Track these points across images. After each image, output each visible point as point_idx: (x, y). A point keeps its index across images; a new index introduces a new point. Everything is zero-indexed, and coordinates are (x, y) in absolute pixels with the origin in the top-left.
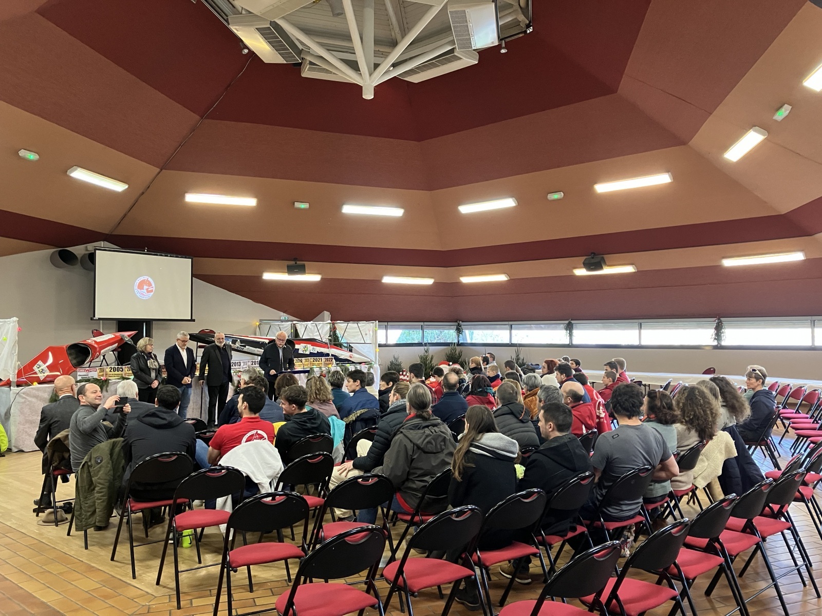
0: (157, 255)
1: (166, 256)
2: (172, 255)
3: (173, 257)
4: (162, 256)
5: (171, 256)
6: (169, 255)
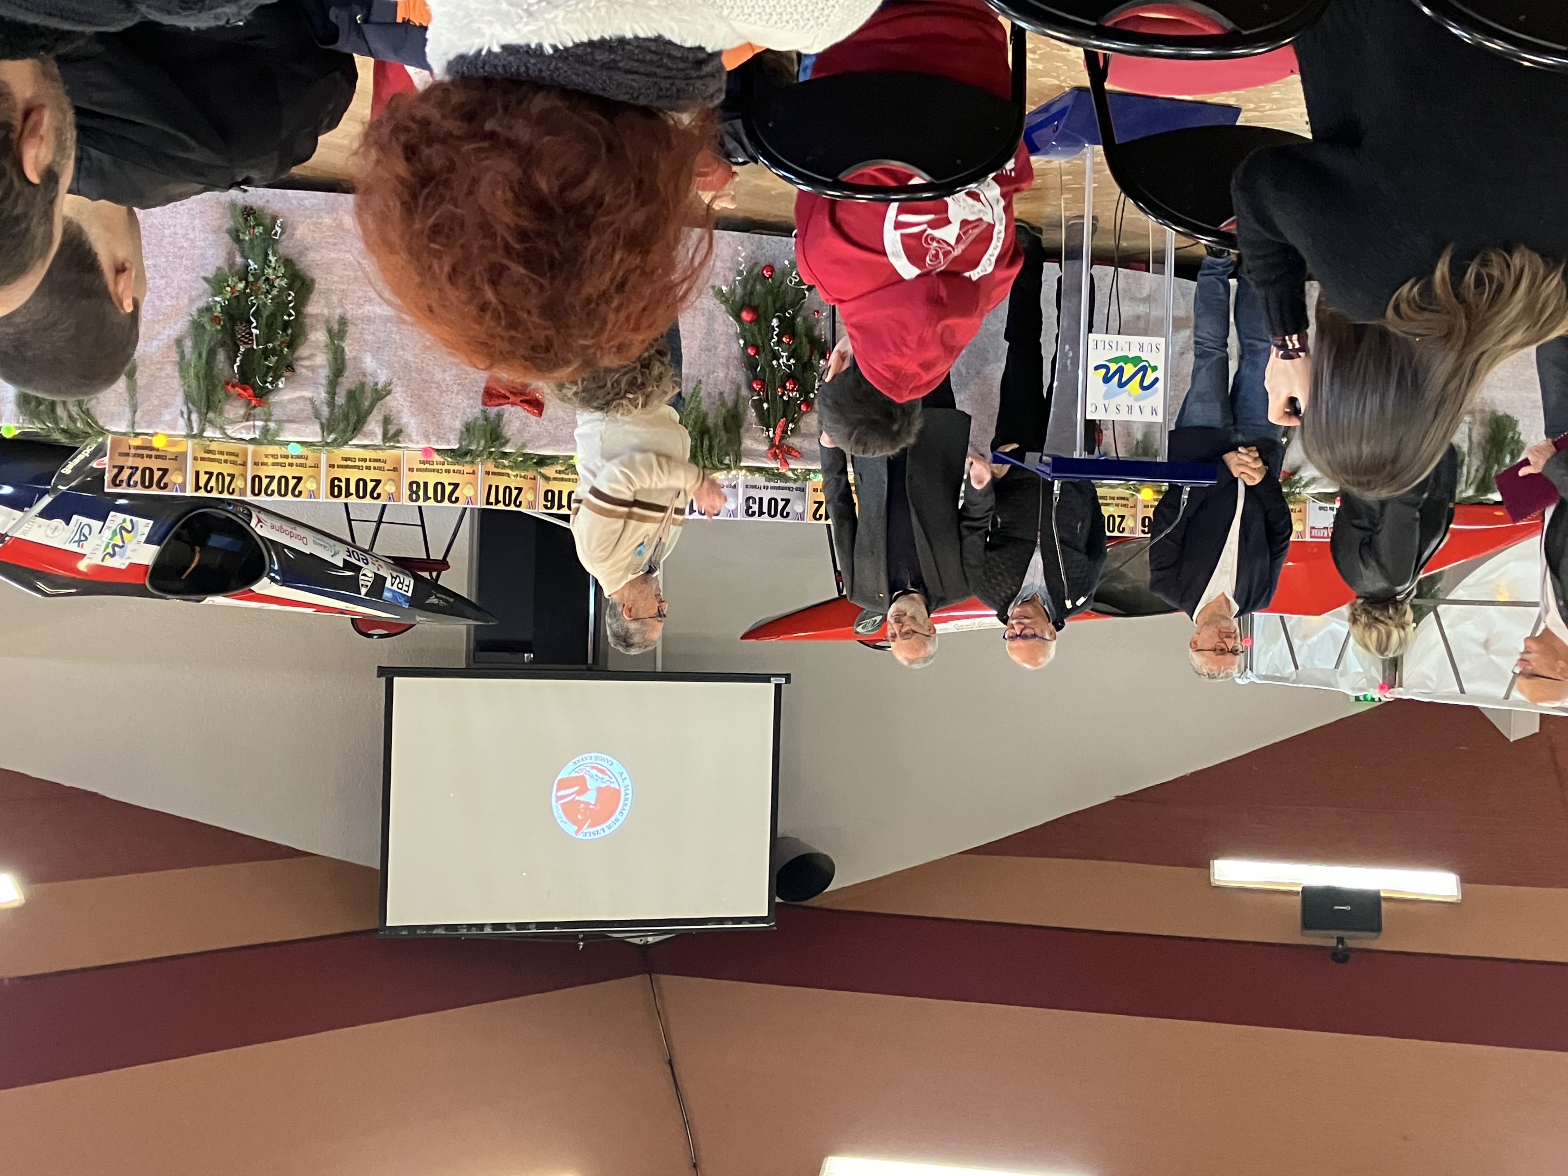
0: (539, 925)
1: (502, 926)
2: (474, 931)
3: (469, 926)
4: (519, 926)
5: (481, 927)
6: (488, 930)
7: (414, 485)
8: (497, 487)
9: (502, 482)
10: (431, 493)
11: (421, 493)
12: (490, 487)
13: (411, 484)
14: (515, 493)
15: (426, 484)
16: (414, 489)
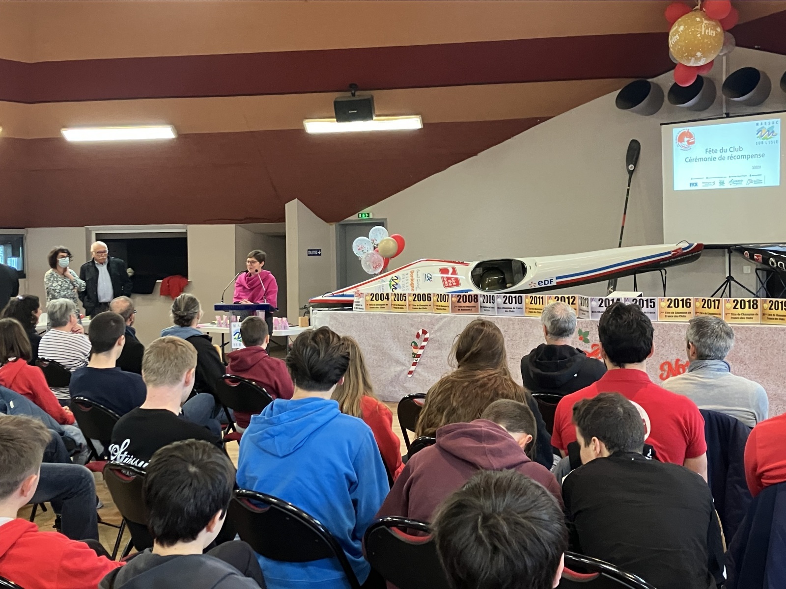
7: (755, 307)
8: (715, 308)
9: (712, 310)
10: (747, 304)
11: (752, 304)
12: (718, 308)
13: (757, 308)
14: (706, 306)
15: (750, 308)
16: (755, 306)
